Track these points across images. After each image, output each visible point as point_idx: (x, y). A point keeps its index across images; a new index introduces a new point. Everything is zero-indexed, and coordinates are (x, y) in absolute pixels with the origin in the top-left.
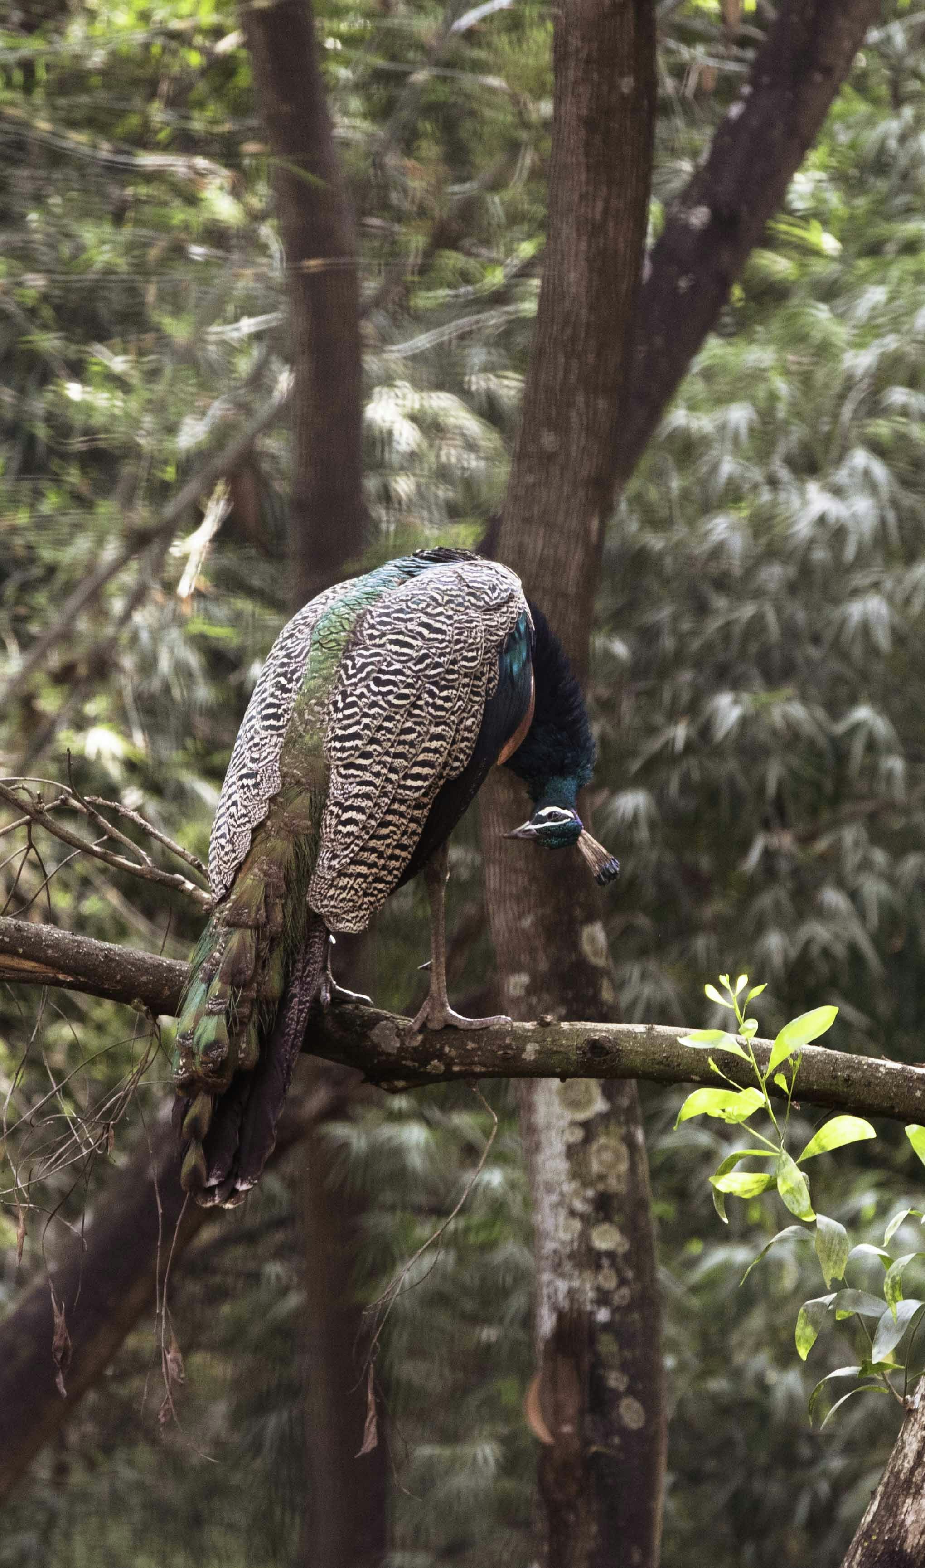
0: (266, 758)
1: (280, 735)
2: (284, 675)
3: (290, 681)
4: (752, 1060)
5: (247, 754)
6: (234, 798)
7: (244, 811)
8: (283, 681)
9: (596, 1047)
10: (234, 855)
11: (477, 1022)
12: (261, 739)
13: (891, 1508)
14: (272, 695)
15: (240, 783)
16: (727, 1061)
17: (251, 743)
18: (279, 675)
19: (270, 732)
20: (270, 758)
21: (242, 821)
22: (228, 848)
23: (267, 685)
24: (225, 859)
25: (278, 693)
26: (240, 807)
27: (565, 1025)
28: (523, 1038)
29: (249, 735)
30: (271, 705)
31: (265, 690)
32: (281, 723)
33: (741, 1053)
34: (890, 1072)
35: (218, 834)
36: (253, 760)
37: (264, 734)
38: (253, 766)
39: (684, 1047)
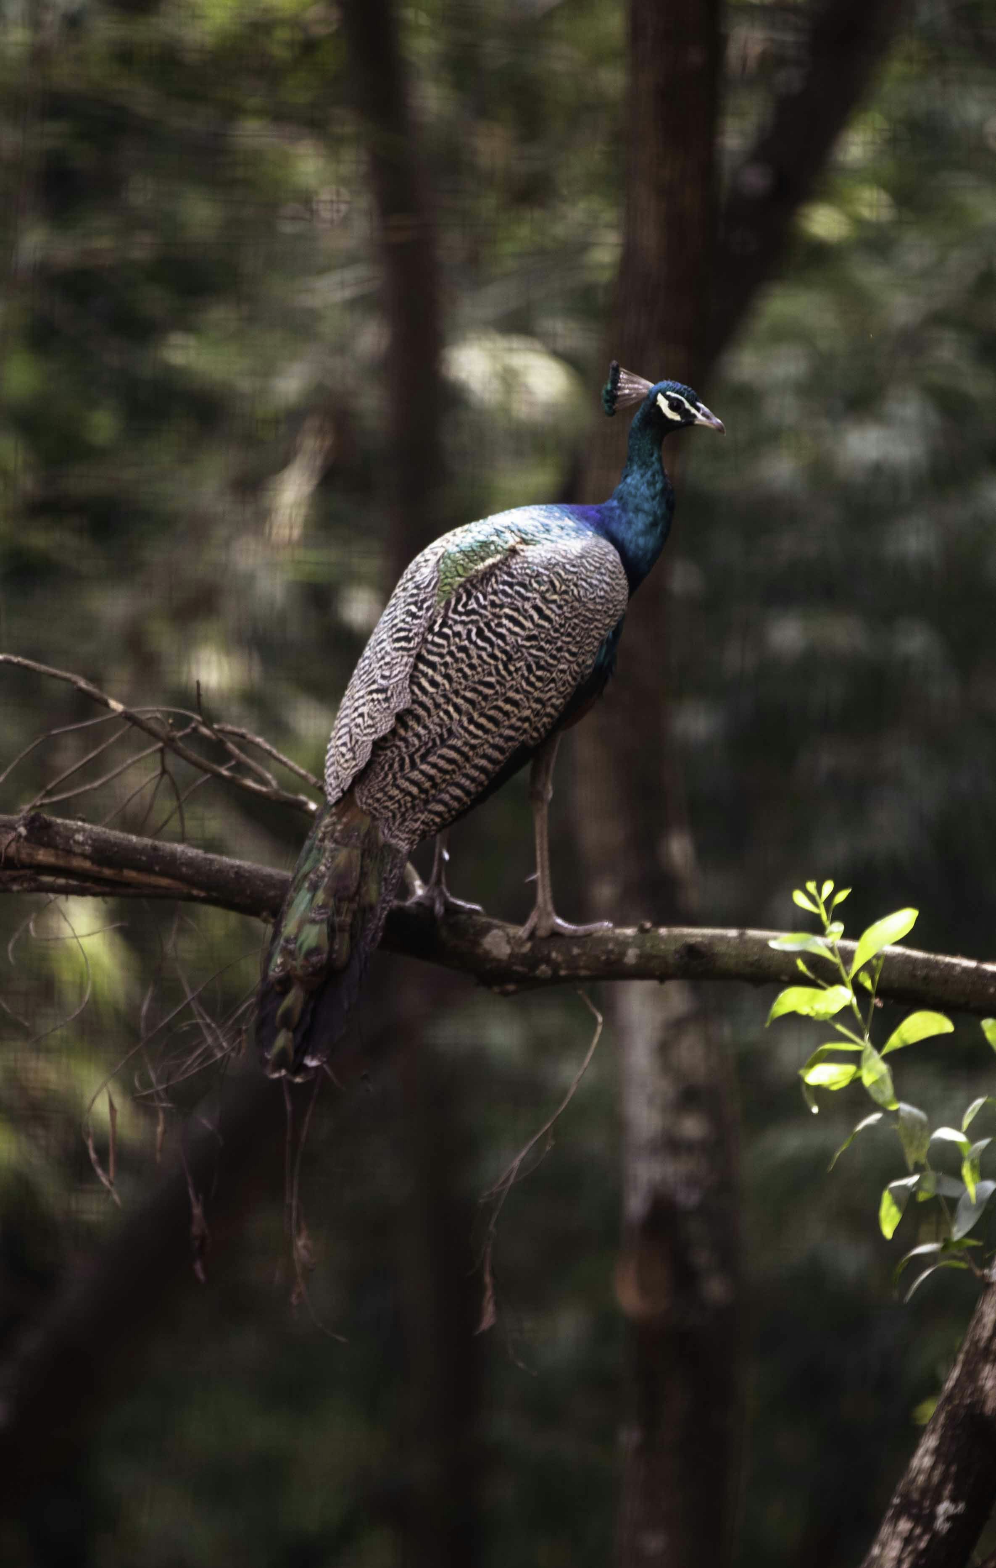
0: (396, 676)
1: (410, 656)
2: (415, 603)
3: (420, 609)
4: (837, 960)
5: (378, 672)
6: (360, 710)
7: (370, 722)
8: (413, 609)
9: (692, 951)
10: (354, 763)
11: (581, 929)
12: (393, 659)
13: (971, 1374)
14: (403, 621)
15: (370, 697)
16: (814, 961)
17: (382, 662)
18: (409, 604)
19: (401, 653)
20: (400, 676)
21: (368, 731)
22: (349, 756)
23: (398, 612)
24: (345, 765)
25: (409, 619)
26: (366, 718)
27: (663, 931)
28: (624, 944)
29: (379, 656)
30: (401, 630)
31: (396, 617)
32: (411, 645)
33: (828, 955)
34: (965, 970)
35: (339, 742)
36: (383, 677)
37: (394, 654)
38: (384, 682)
39: (773, 950)
